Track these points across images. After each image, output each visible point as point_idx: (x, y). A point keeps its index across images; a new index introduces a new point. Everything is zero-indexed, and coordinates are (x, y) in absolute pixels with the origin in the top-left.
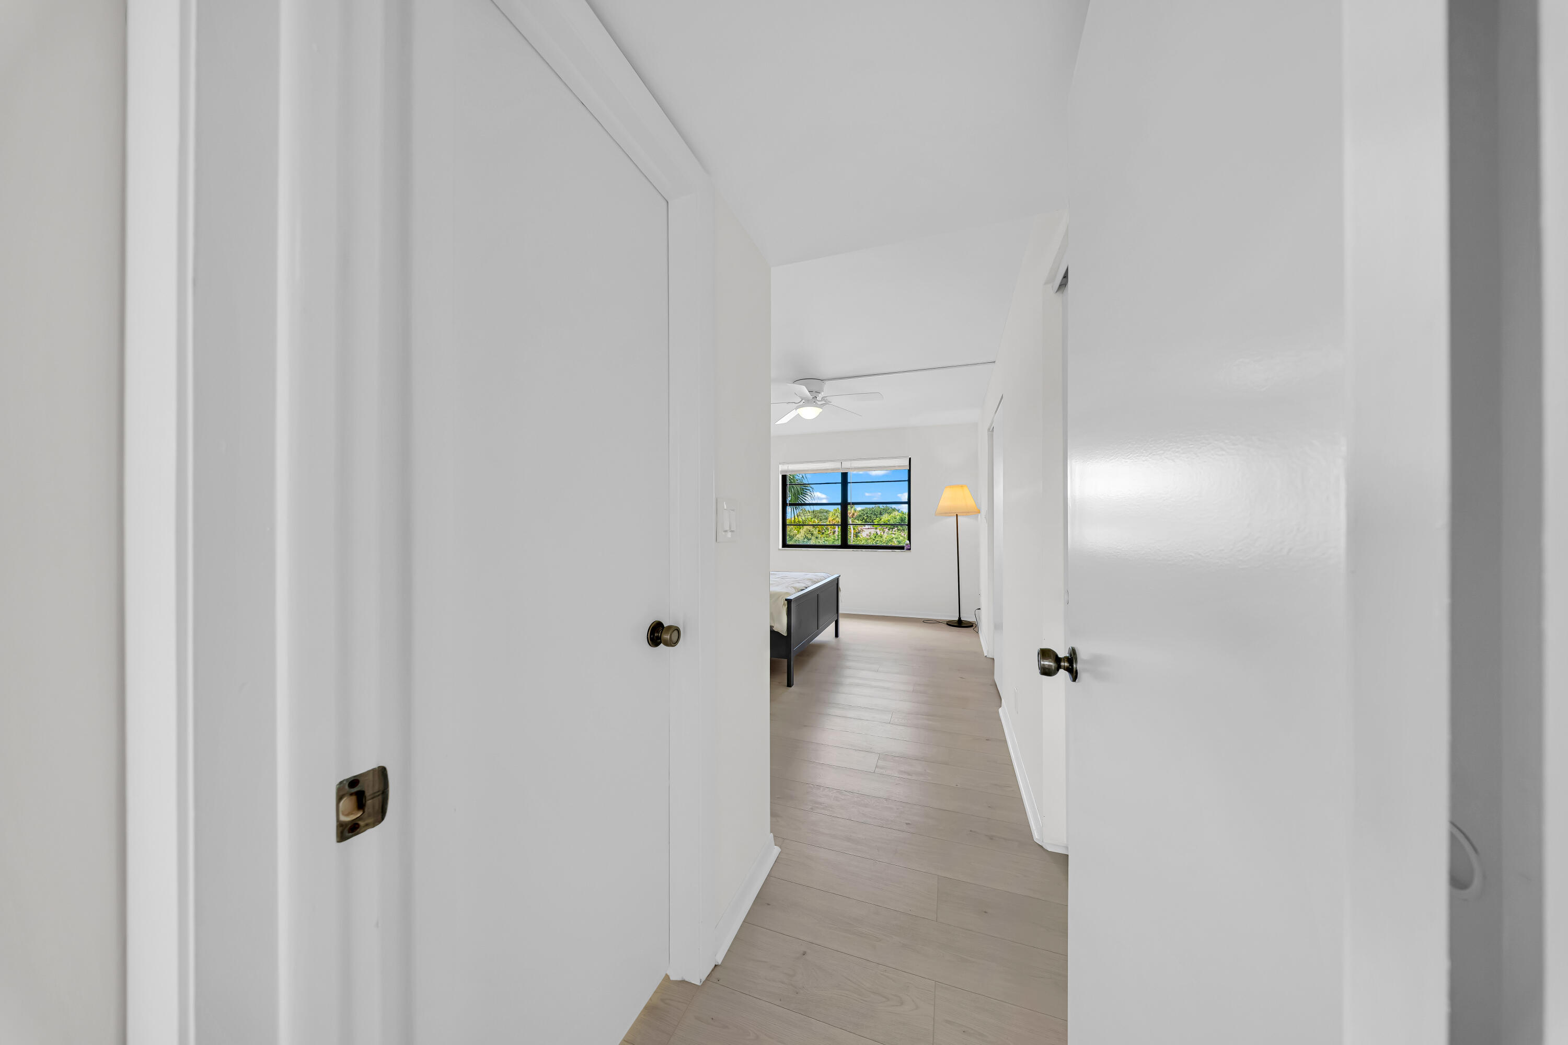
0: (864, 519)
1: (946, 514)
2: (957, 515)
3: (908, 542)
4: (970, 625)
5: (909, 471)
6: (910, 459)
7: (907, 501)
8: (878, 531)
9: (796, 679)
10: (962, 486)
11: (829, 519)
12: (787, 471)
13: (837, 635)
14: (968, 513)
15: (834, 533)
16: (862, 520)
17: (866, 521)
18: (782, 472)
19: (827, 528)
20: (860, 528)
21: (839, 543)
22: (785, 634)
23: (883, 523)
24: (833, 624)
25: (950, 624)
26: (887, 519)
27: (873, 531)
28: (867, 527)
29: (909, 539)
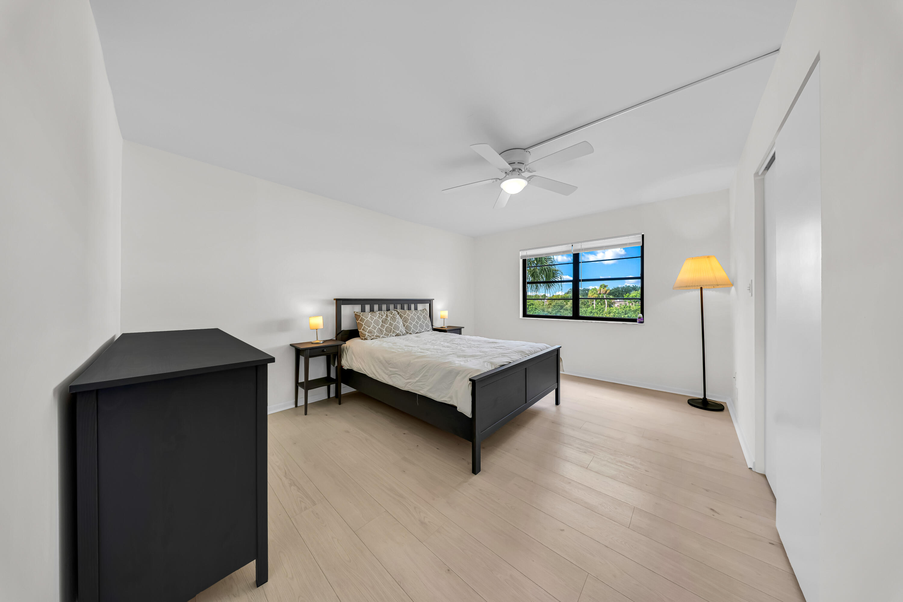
0: (616, 295)
1: (687, 286)
2: (701, 289)
3: (641, 315)
4: (719, 408)
5: (642, 247)
6: (643, 236)
7: (640, 276)
8: (627, 303)
9: (483, 464)
10: (708, 257)
11: (589, 295)
12: (525, 256)
13: (557, 403)
14: (716, 285)
15: (593, 304)
16: (615, 296)
17: (618, 296)
18: (522, 257)
19: (588, 301)
20: (613, 301)
21: (571, 315)
22: (470, 416)
23: (631, 298)
24: (554, 392)
25: (693, 403)
26: (634, 294)
27: (623, 303)
28: (618, 300)
29: (642, 312)
